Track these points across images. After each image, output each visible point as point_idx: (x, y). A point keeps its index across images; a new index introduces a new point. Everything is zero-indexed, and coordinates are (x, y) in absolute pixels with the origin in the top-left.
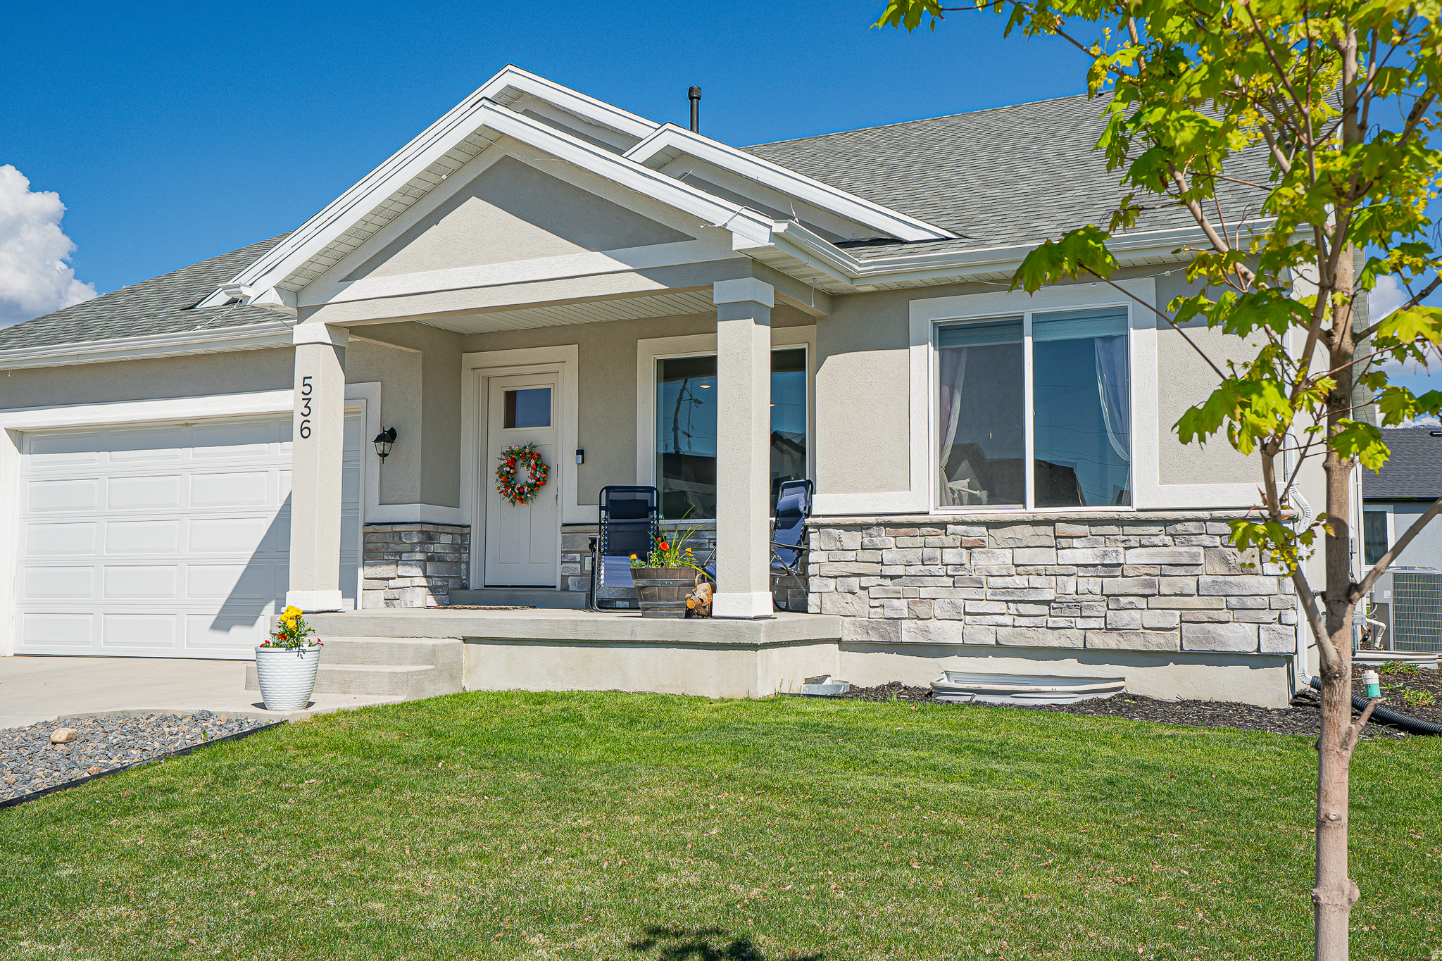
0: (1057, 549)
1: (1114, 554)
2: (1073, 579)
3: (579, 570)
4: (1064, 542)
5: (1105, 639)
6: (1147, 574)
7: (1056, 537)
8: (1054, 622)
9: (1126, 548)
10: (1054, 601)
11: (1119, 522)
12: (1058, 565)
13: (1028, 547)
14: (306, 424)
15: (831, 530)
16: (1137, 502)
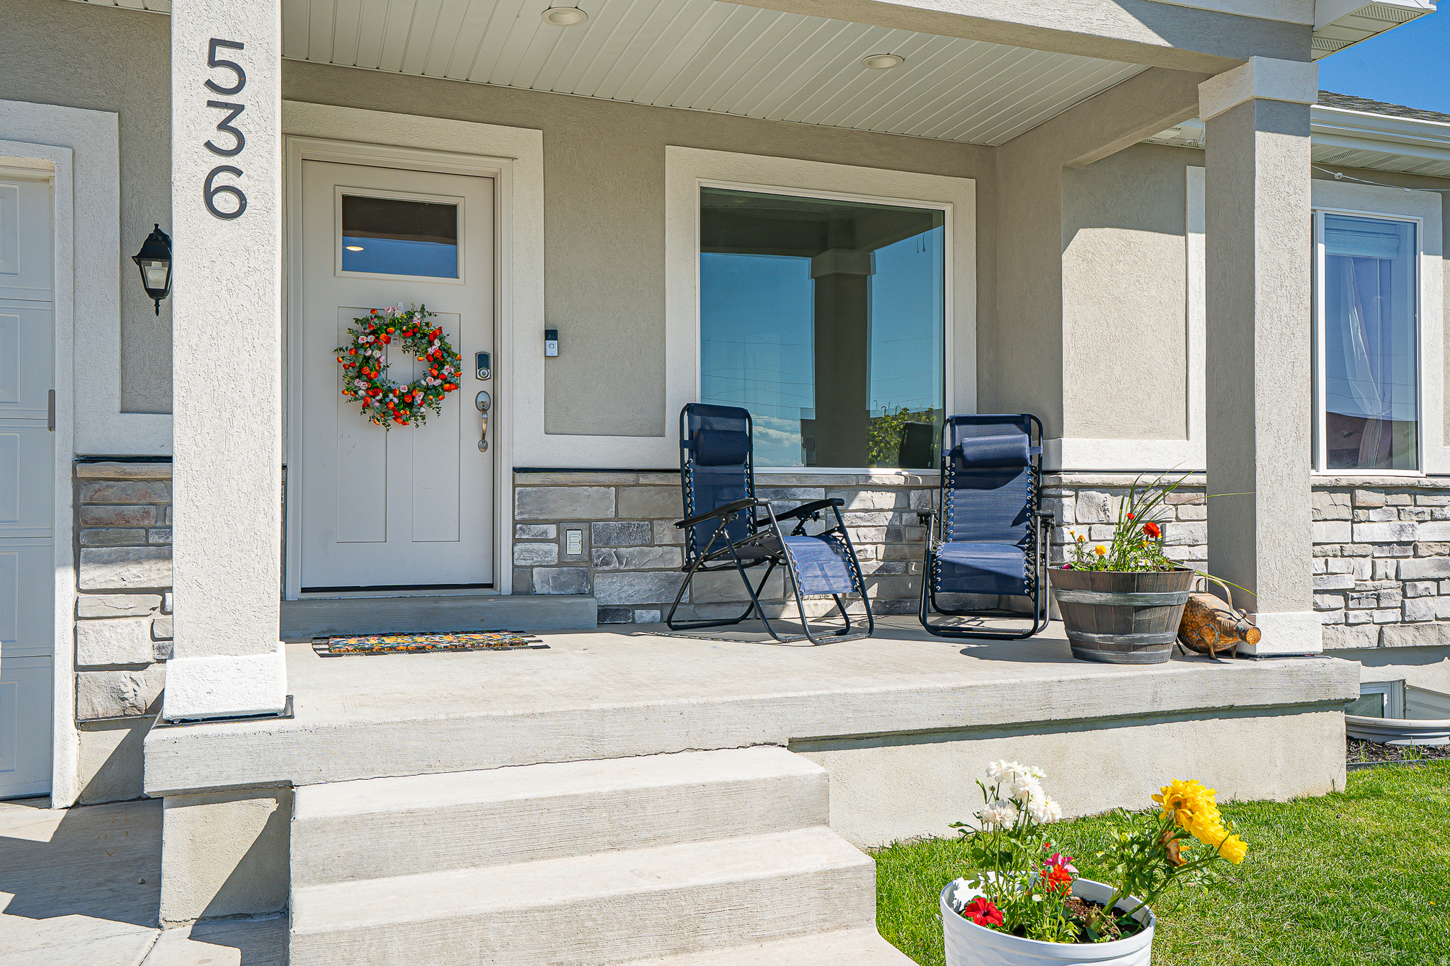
0: (1353, 522)
1: (1410, 529)
2: (1369, 560)
3: (555, 555)
4: (1361, 514)
5: (1403, 635)
6: (1438, 554)
7: (1354, 508)
8: (1356, 616)
9: (1420, 522)
10: (1353, 590)
11: (1413, 490)
12: (1353, 542)
13: (1325, 520)
14: (222, 179)
15: (1093, 493)
16: (1428, 465)
